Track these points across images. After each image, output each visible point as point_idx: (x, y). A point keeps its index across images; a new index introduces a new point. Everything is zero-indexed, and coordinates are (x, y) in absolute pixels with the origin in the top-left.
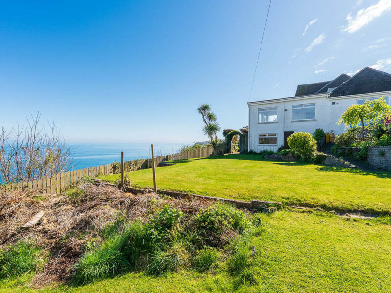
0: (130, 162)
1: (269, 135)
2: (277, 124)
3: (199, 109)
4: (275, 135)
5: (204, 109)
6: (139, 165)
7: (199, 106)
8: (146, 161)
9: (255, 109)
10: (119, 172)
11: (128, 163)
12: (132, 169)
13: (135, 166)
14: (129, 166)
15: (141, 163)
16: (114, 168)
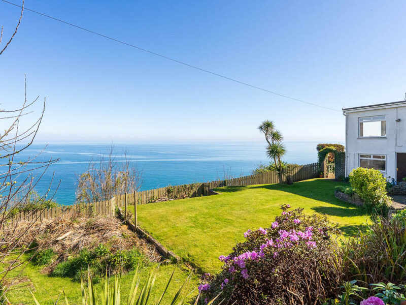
0: (185, 186)
1: (374, 157)
2: (385, 141)
3: (261, 128)
4: (384, 157)
5: (267, 126)
6: (195, 190)
7: (260, 124)
8: (203, 184)
9: (355, 117)
10: (173, 195)
11: (182, 186)
12: (187, 192)
13: (190, 190)
14: (184, 190)
15: (197, 187)
16: (169, 191)
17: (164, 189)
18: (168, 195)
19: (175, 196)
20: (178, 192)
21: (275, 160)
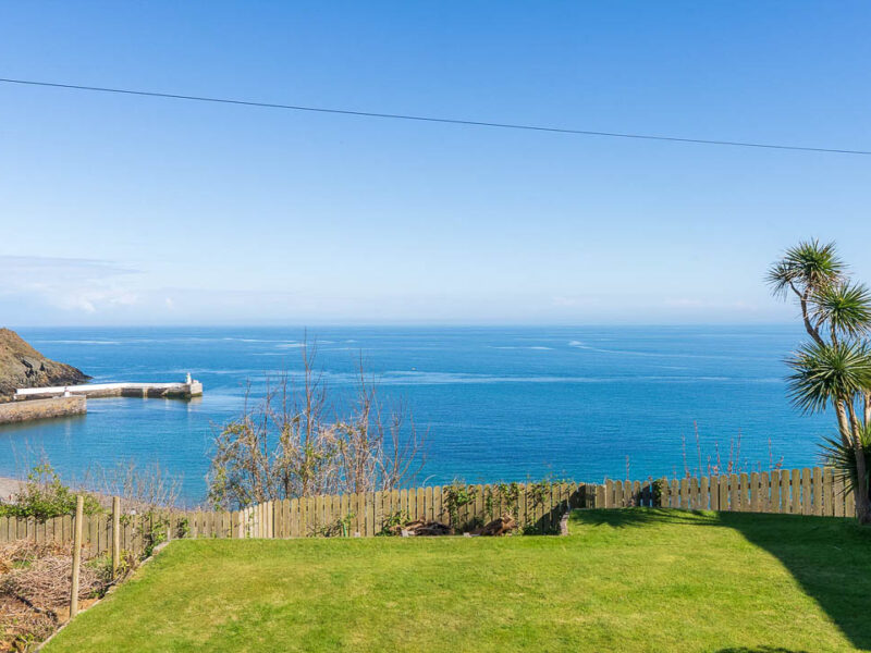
0: (513, 487)
3: (783, 277)
10: (470, 518)
11: (504, 490)
12: (521, 513)
13: (532, 505)
14: (508, 504)
16: (451, 501)
17: (437, 491)
18: (451, 514)
19: (474, 520)
20: (487, 508)
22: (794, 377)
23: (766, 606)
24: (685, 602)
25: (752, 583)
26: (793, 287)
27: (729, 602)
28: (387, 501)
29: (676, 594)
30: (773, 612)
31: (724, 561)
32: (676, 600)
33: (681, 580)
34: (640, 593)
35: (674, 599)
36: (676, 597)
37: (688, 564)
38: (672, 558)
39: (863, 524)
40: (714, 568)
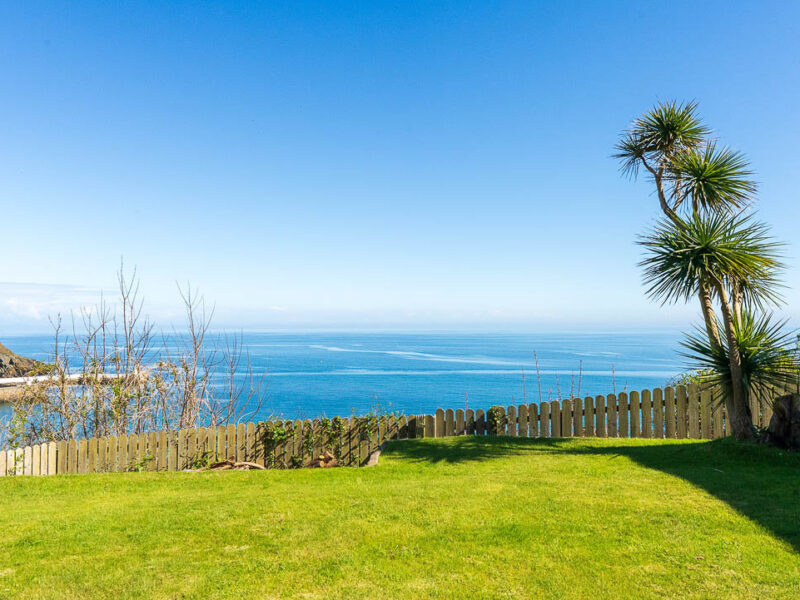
3: (636, 151)
10: (287, 458)
11: (325, 425)
12: (344, 451)
13: (355, 442)
14: (330, 441)
15: (389, 430)
16: (268, 441)
17: (250, 428)
18: (267, 454)
19: (292, 460)
20: (305, 446)
21: (706, 309)
22: (654, 260)
23: (646, 556)
24: (510, 554)
25: (615, 518)
26: (645, 163)
27: (585, 552)
28: (193, 440)
29: (497, 539)
30: (660, 568)
31: (571, 488)
32: (496, 551)
33: (508, 518)
34: (438, 540)
35: (491, 548)
36: (497, 544)
37: (520, 493)
38: (500, 487)
39: (741, 441)
40: (558, 499)
